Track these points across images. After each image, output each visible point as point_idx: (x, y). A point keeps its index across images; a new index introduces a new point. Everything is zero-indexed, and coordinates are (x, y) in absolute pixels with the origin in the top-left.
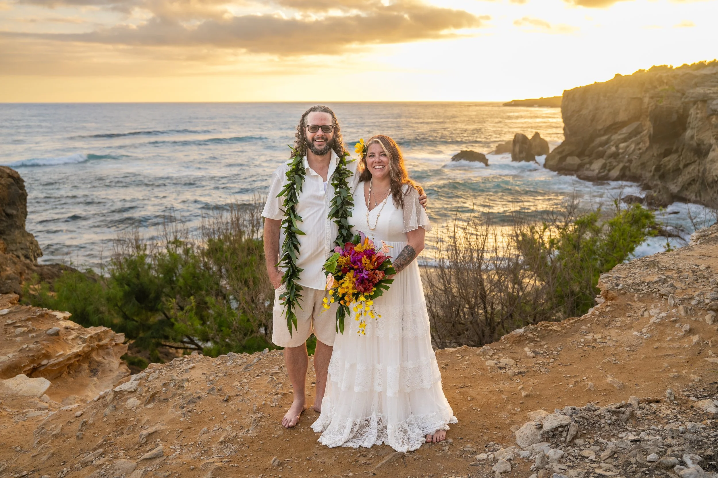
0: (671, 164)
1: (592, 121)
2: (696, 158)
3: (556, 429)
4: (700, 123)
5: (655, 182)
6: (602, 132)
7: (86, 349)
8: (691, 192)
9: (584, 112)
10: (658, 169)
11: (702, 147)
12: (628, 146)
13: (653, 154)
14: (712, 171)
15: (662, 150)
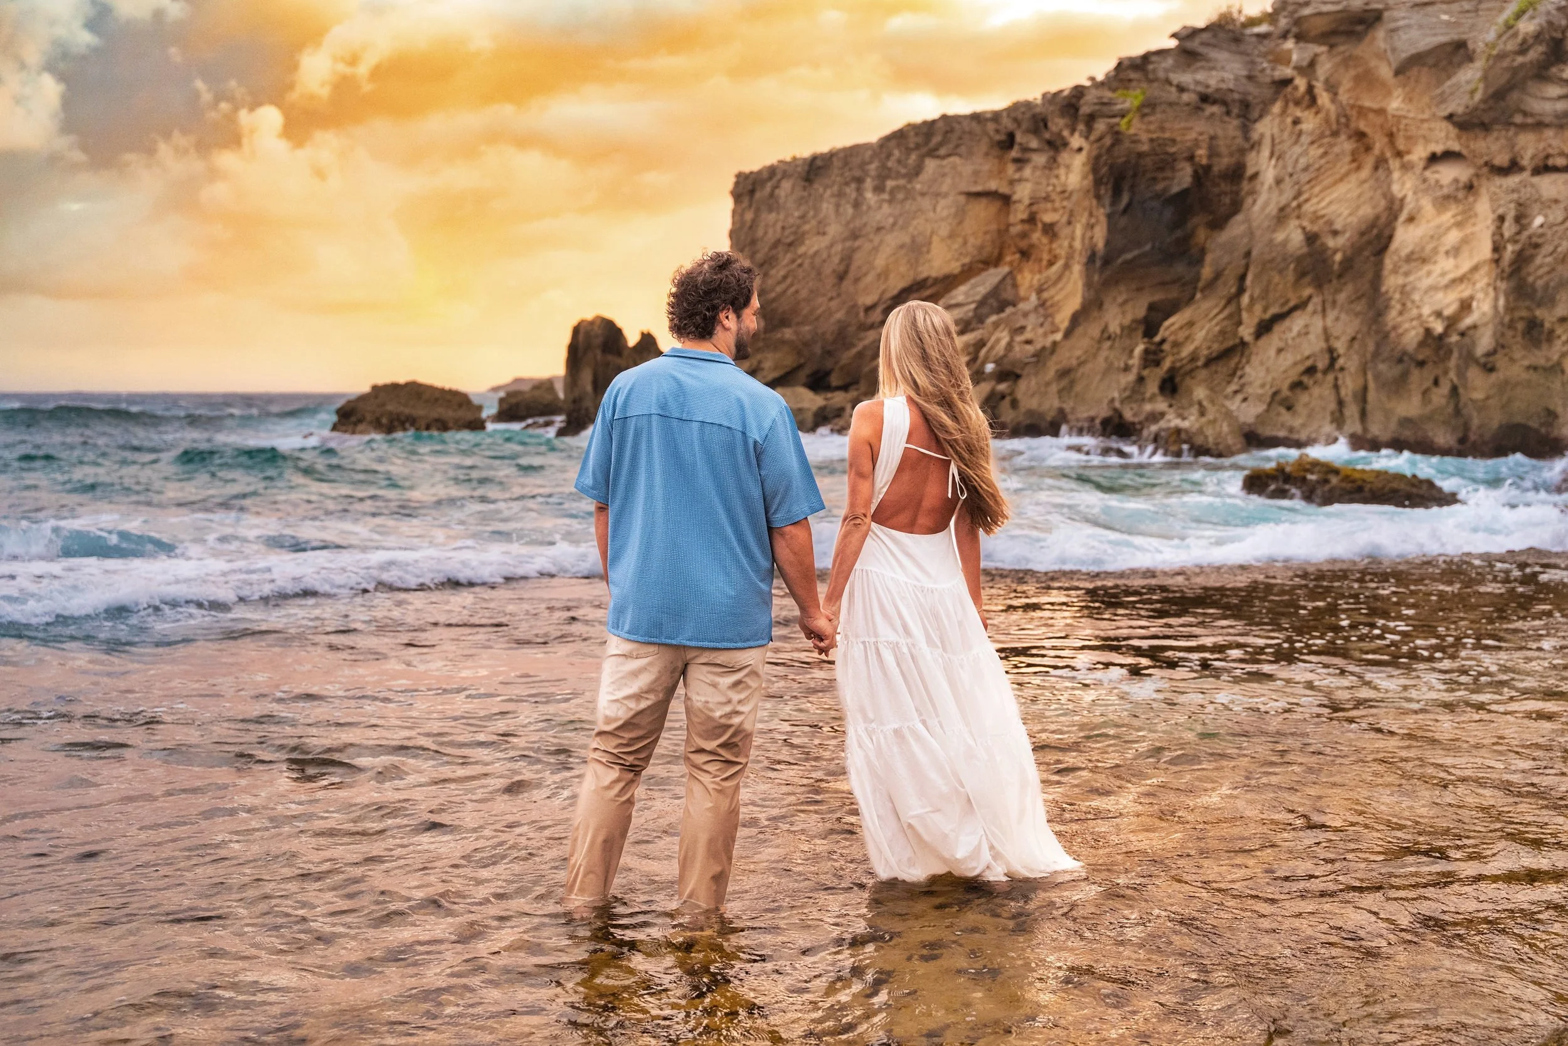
0: (1200, 335)
4: (1315, 152)
5: (1148, 407)
8: (1311, 415)
9: (813, 246)
10: (1151, 358)
11: (1331, 243)
12: (981, 344)
13: (1104, 330)
14: (1416, 297)
15: (1139, 310)
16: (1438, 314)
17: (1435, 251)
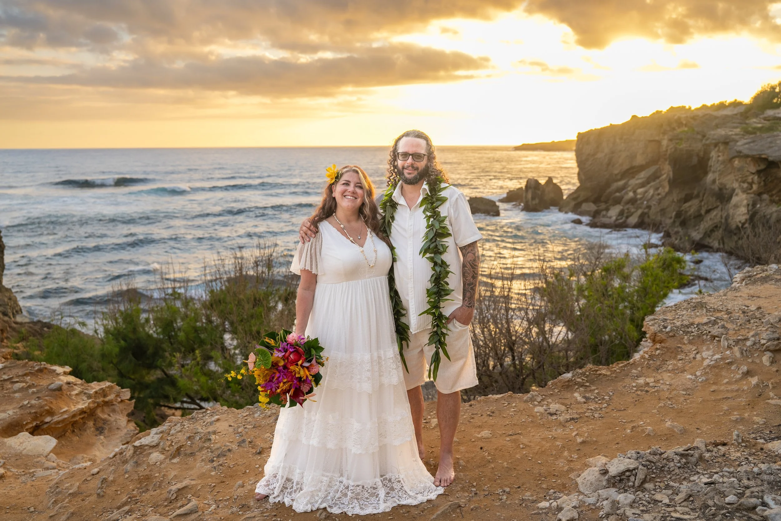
0: (692, 210)
1: (608, 164)
2: (719, 204)
3: (623, 473)
4: (722, 166)
5: (676, 230)
6: (619, 177)
7: (91, 405)
8: (714, 240)
9: (600, 155)
10: (678, 215)
11: (725, 191)
12: (646, 192)
13: (673, 200)
14: (735, 216)
15: (682, 195)
16: (740, 222)
17: (741, 205)
